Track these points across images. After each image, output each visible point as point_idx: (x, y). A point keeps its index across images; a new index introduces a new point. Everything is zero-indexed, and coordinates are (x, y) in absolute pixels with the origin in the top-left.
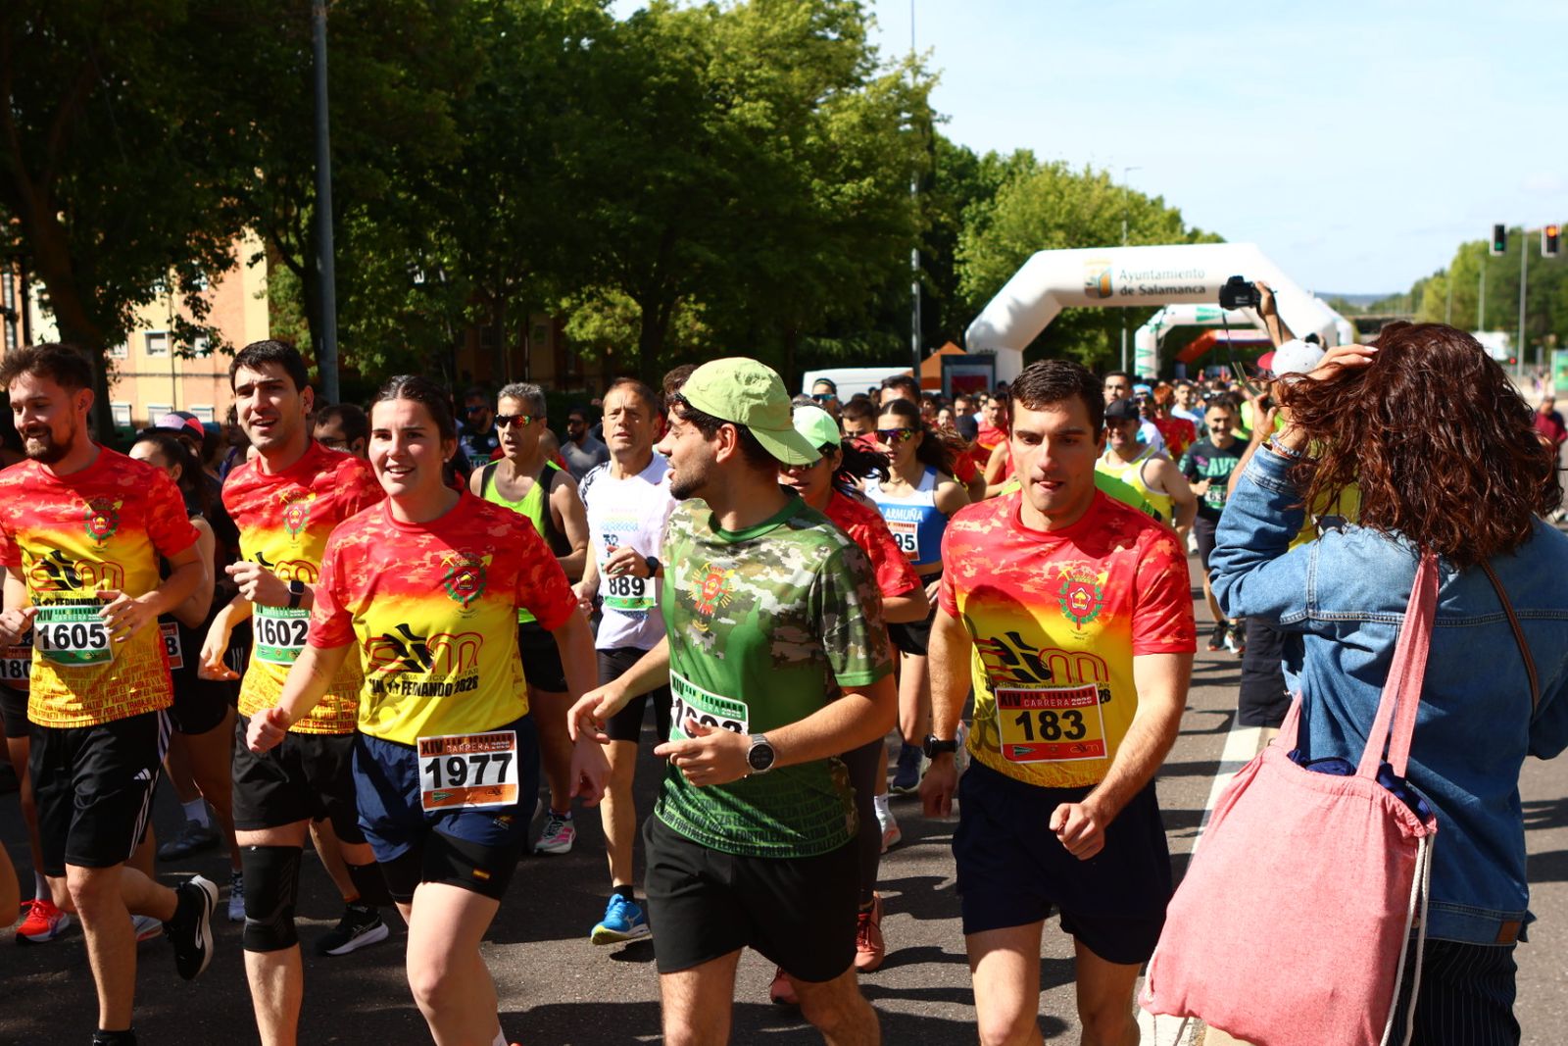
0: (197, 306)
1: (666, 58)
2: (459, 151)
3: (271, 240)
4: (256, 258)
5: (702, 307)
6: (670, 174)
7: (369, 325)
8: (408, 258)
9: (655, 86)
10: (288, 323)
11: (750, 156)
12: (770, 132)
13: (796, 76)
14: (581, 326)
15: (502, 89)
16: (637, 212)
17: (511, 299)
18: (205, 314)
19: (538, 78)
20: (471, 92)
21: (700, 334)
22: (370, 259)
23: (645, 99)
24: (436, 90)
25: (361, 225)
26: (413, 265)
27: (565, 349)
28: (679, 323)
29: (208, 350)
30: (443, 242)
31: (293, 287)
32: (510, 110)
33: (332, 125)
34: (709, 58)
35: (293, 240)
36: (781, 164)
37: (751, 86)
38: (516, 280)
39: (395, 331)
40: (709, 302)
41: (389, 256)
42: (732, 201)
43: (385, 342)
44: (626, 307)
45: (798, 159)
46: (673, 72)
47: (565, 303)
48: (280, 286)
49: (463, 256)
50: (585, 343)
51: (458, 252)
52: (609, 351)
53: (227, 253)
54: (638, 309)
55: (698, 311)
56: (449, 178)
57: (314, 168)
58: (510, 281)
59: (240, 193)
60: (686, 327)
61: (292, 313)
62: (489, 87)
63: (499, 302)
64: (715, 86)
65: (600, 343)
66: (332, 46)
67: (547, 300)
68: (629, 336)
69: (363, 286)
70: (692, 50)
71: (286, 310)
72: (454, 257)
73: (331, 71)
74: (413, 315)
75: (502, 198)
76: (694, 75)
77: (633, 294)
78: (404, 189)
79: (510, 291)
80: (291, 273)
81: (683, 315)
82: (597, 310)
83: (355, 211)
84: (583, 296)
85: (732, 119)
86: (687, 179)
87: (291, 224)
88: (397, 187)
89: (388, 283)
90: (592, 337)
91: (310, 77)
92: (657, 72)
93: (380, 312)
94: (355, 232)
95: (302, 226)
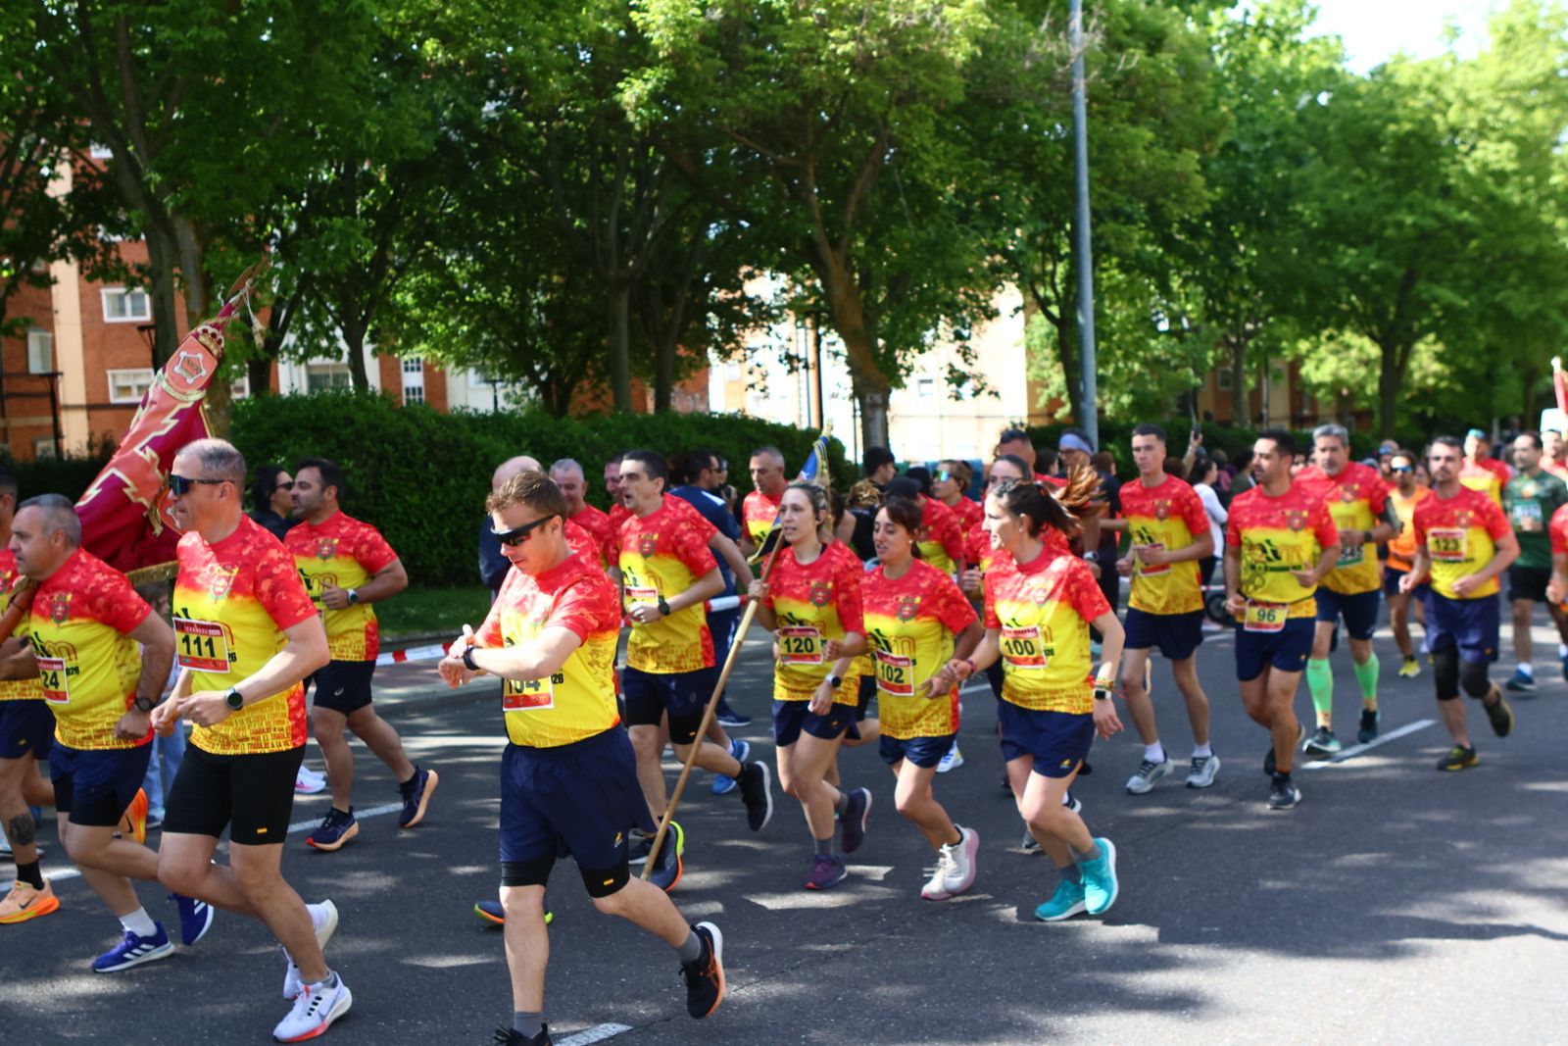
0: (965, 352)
1: (1405, 106)
2: (1208, 207)
3: (1030, 293)
4: (1017, 310)
5: (1440, 347)
6: (1409, 220)
7: (1117, 370)
8: (1154, 306)
9: (1395, 135)
10: (1043, 368)
11: (1491, 198)
12: (1515, 172)
13: (1539, 117)
14: (1317, 368)
15: (1244, 147)
16: (1378, 256)
17: (1251, 344)
18: (973, 361)
19: (1278, 134)
20: (1216, 153)
21: (1435, 375)
22: (1119, 309)
23: (1384, 149)
24: (1185, 151)
25: (1110, 278)
26: (1157, 313)
27: (1300, 392)
28: (1413, 365)
29: (977, 393)
30: (1188, 290)
31: (1048, 335)
32: (1252, 166)
33: (1091, 188)
34: (1449, 104)
35: (1050, 293)
36: (1524, 206)
37: (1493, 129)
38: (1255, 323)
39: (1140, 375)
40: (1448, 343)
41: (1135, 305)
42: (1474, 244)
43: (1131, 385)
44: (1361, 349)
45: (1542, 200)
46: (1411, 121)
47: (1303, 346)
48: (1036, 335)
49: (1206, 302)
50: (1320, 385)
51: (1200, 300)
52: (1345, 392)
53: (988, 306)
54: (1374, 351)
55: (1436, 353)
56: (1195, 232)
57: (1068, 226)
58: (1249, 326)
59: (1005, 253)
60: (1421, 368)
61: (1046, 359)
62: (1231, 146)
63: (1238, 348)
64: (1455, 131)
65: (1335, 386)
66: (1090, 115)
67: (1284, 344)
68: (1364, 378)
69: (1112, 333)
70: (1431, 98)
71: (1040, 357)
72: (1197, 304)
73: (1090, 139)
74: (1157, 361)
75: (1242, 248)
76: (1434, 123)
77: (1372, 337)
78: (1152, 243)
79: (1249, 335)
80: (1046, 322)
81: (1417, 356)
82: (1336, 352)
83: (1105, 265)
84: (1323, 339)
85: (1475, 161)
86: (1429, 223)
87: (1048, 279)
88: (1144, 241)
89: (1136, 330)
90: (1328, 379)
91: (1070, 143)
92: (1395, 120)
93: (1127, 357)
94: (1105, 283)
95: (1057, 280)
